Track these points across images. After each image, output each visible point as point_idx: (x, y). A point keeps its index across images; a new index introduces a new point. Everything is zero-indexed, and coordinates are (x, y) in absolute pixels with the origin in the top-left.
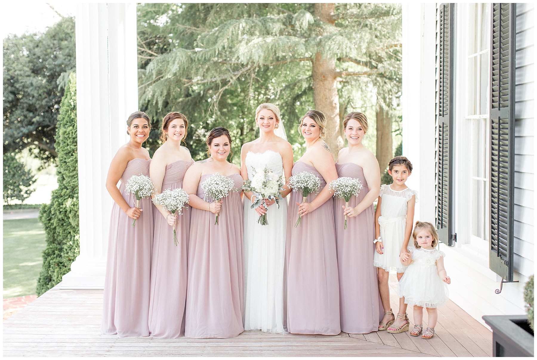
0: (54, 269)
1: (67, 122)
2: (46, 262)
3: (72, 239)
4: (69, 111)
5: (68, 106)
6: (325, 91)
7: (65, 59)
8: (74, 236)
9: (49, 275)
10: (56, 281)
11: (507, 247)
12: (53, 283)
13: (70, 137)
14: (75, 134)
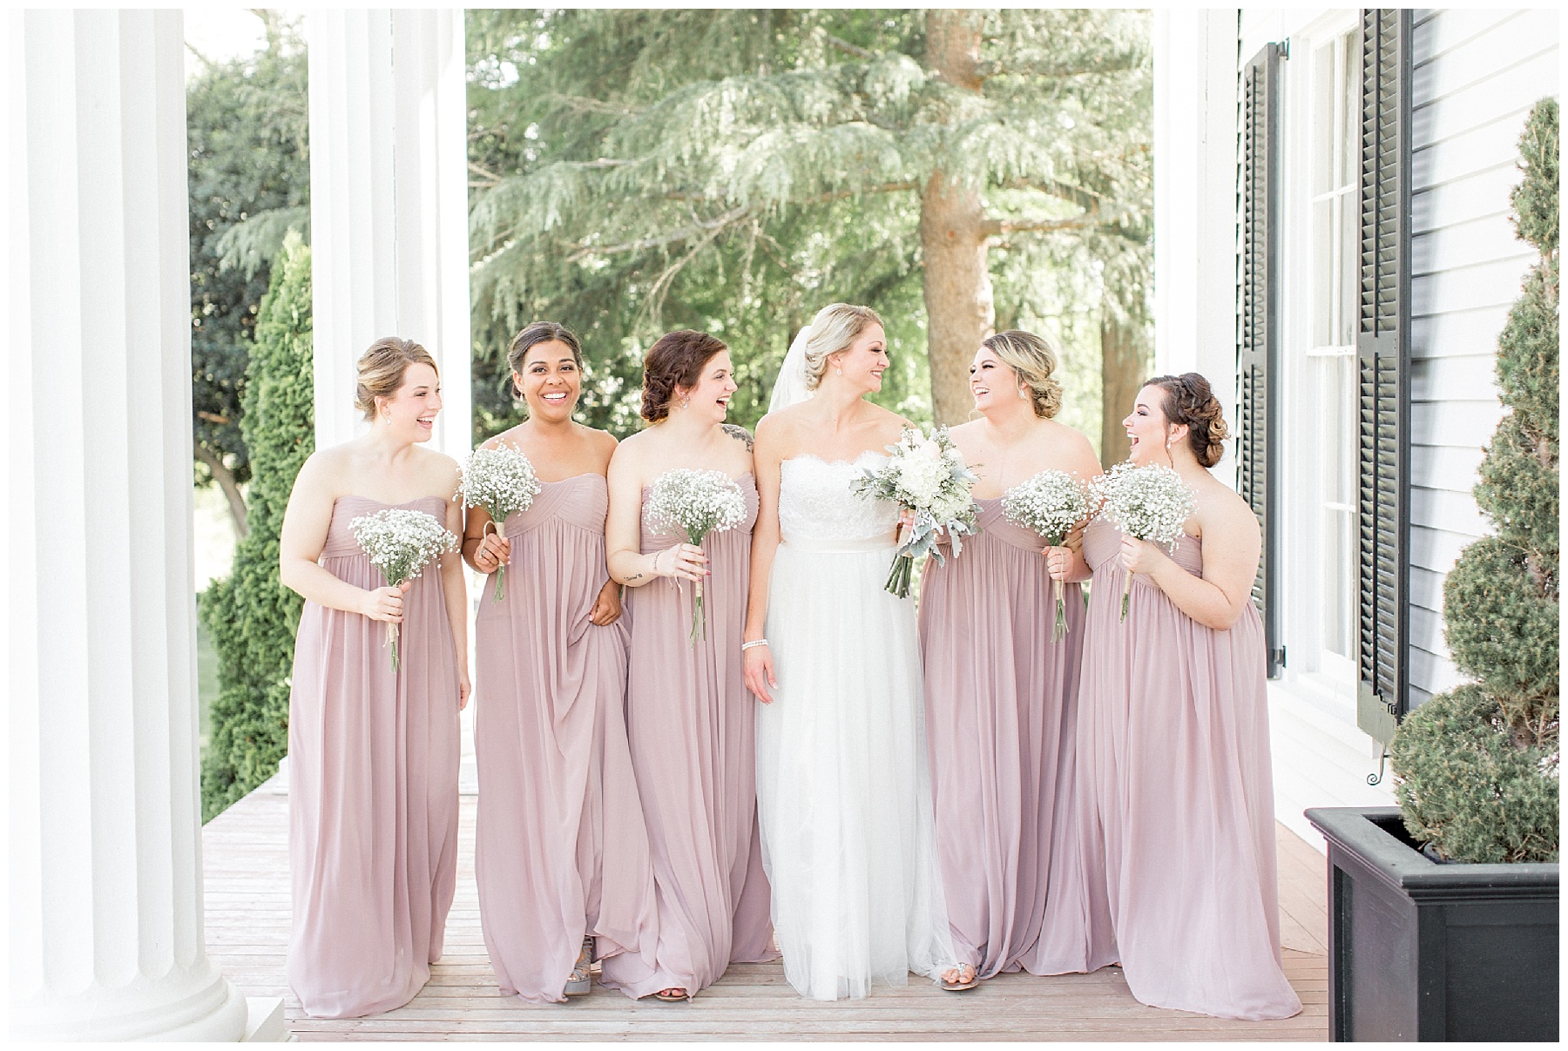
0: (243, 751)
1: (280, 364)
2: (223, 732)
4: (287, 335)
5: (283, 321)
6: (956, 273)
7: (222, 183)
9: (228, 766)
10: (248, 780)
11: (1394, 671)
12: (242, 786)
13: (288, 402)
14: (300, 395)
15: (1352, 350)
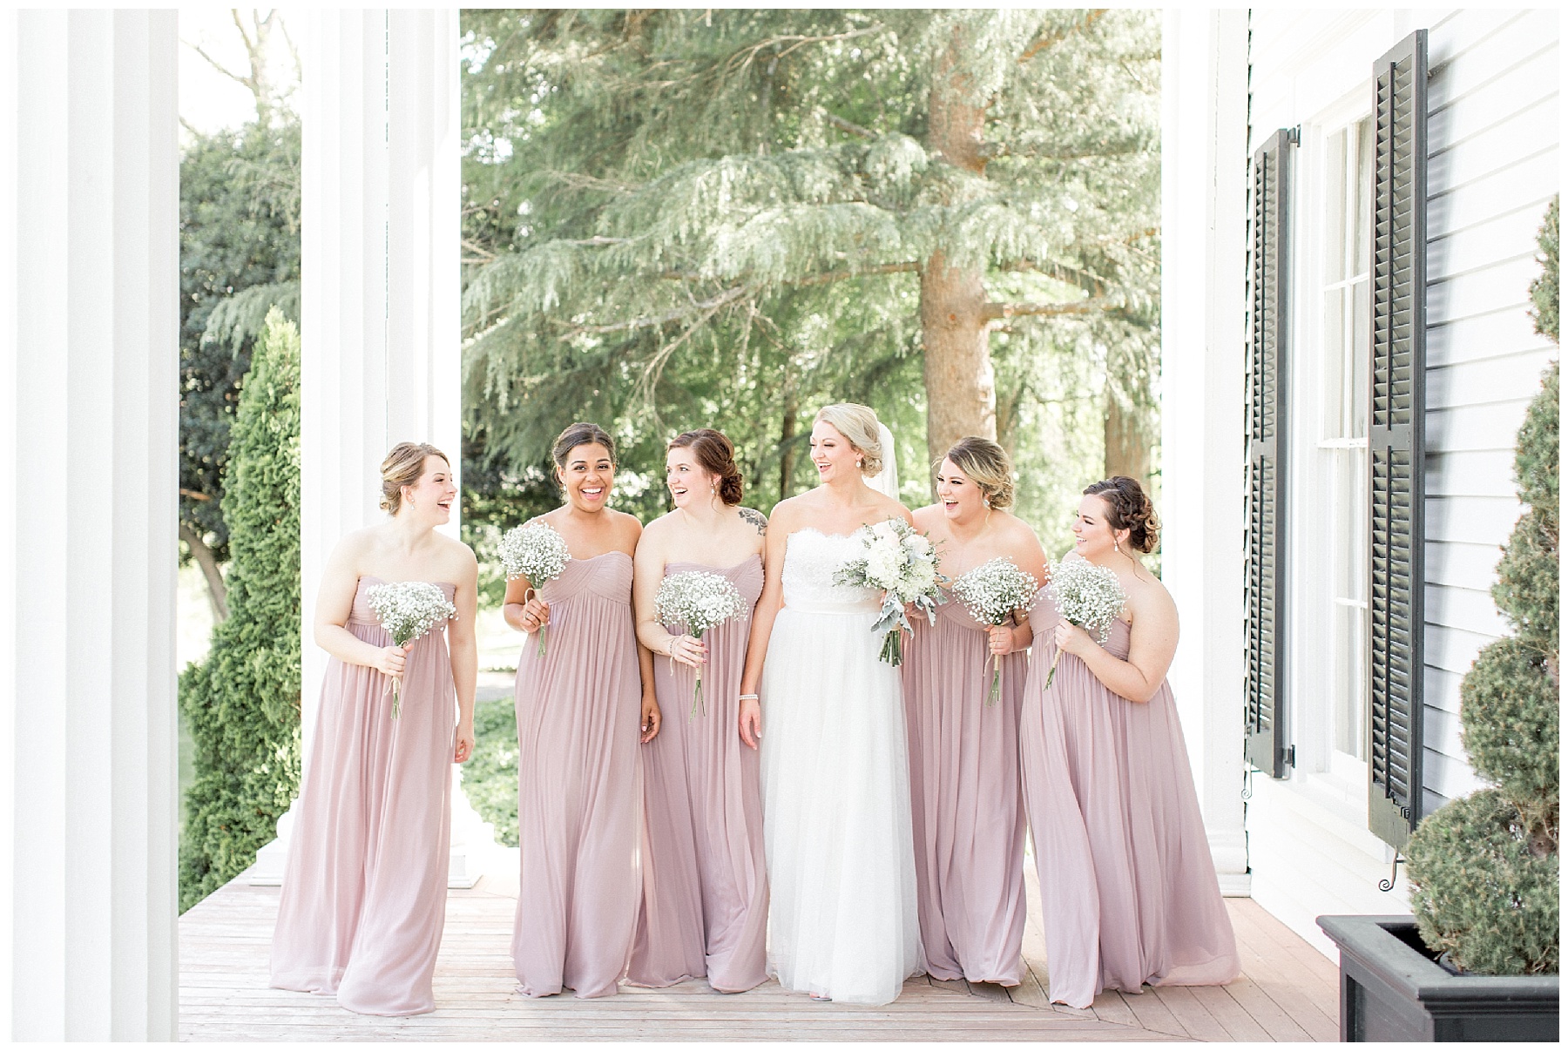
0: (218, 840)
1: (258, 443)
2: (198, 820)
3: (269, 759)
4: (264, 414)
5: (261, 400)
6: (956, 356)
7: (209, 256)
8: (274, 751)
9: (202, 856)
10: (222, 870)
11: (1407, 773)
12: (216, 877)
13: (265, 481)
14: (278, 474)
15: (1364, 442)
